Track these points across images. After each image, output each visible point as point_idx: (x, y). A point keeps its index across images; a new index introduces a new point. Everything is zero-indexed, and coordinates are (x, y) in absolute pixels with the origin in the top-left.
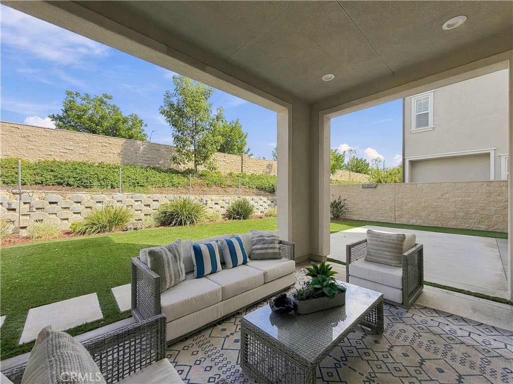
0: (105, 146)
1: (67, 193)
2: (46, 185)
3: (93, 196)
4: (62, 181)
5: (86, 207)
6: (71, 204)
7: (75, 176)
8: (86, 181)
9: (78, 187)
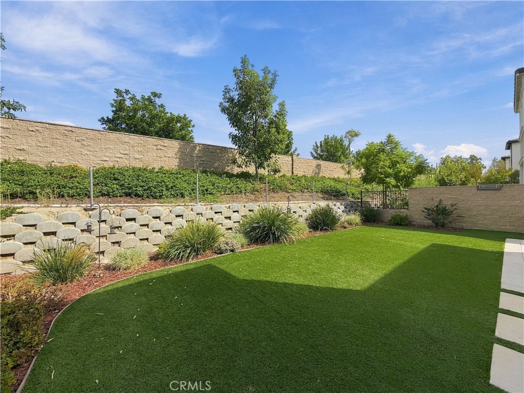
0: (161, 149)
1: (142, 206)
2: (113, 196)
3: (172, 209)
4: (130, 191)
5: (166, 223)
6: (149, 220)
7: (142, 184)
9: (148, 197)
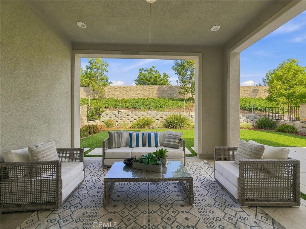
0: (151, 90)
1: (133, 111)
2: (128, 108)
3: (141, 112)
4: (133, 106)
5: (138, 117)
6: (133, 116)
7: (138, 104)
8: (141, 106)
9: (137, 109)
